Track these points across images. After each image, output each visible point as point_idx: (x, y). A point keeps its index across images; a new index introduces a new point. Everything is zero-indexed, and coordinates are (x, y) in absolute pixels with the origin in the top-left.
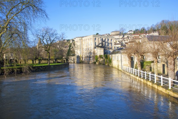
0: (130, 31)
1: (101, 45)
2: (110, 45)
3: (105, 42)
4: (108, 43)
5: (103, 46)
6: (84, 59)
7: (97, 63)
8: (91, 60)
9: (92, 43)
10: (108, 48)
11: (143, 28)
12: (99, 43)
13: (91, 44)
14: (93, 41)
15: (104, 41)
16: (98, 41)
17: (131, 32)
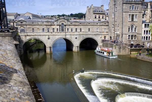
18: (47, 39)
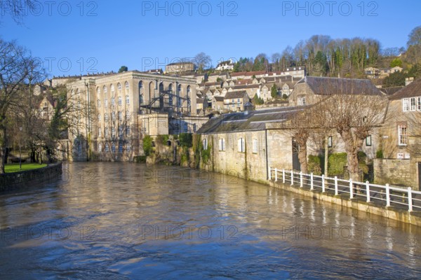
0: (223, 63)
1: (157, 103)
2: (184, 104)
3: (171, 96)
4: (179, 98)
5: (165, 106)
6: (100, 147)
7: (149, 160)
8: (125, 152)
9: (131, 98)
10: (179, 113)
11: (260, 56)
12: (152, 96)
13: (127, 101)
14: (134, 90)
15: (166, 92)
16: (150, 92)
17: (226, 67)
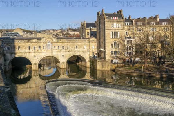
18: (33, 57)
